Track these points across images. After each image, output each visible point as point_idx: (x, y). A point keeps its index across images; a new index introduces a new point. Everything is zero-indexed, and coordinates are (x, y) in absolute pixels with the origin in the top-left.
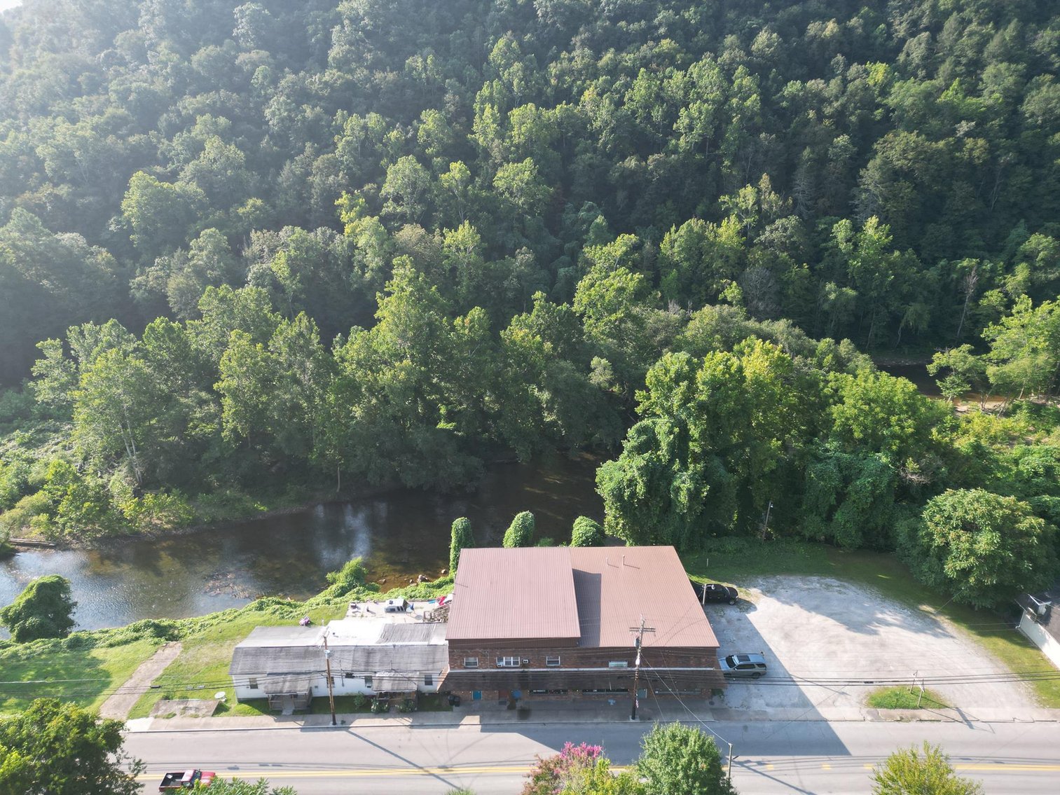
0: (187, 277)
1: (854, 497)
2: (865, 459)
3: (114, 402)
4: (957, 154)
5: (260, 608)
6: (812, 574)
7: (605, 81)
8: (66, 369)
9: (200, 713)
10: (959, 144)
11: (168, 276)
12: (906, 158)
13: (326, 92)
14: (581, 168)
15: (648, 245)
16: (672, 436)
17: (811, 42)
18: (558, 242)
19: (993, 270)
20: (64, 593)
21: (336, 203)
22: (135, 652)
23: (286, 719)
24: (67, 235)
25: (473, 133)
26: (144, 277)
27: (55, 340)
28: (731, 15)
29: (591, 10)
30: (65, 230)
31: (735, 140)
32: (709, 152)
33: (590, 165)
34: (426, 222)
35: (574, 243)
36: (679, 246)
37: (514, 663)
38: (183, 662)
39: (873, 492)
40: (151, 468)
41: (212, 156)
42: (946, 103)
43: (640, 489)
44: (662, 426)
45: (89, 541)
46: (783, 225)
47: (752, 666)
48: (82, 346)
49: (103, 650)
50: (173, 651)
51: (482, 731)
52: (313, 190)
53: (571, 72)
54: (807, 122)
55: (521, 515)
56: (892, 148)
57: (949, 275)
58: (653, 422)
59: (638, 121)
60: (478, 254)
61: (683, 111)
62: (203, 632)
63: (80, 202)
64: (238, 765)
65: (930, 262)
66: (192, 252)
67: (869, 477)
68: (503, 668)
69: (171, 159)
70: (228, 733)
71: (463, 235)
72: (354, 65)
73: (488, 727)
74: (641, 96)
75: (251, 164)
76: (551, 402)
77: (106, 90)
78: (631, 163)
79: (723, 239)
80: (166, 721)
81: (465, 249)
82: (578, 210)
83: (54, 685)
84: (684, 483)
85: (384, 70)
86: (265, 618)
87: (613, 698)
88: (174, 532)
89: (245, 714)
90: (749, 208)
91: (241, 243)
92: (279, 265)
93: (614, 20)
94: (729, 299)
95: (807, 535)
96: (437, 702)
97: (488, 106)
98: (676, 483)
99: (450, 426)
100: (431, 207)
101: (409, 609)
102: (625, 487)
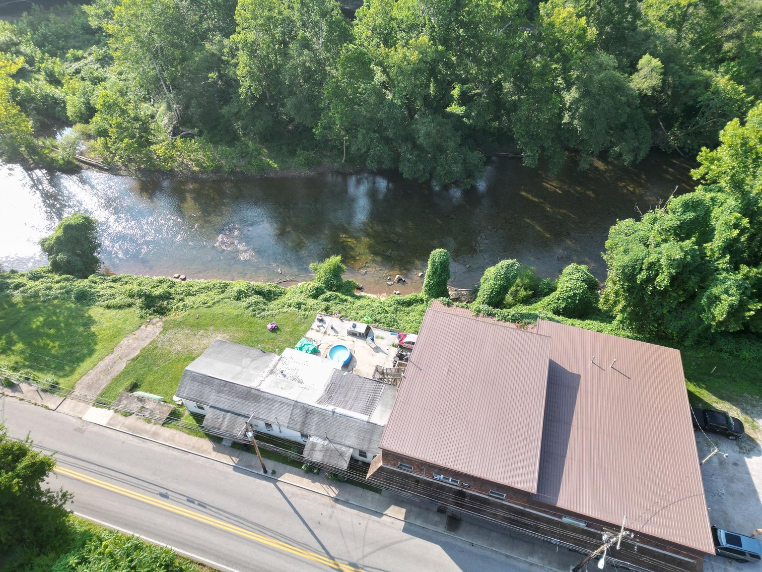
5: (238, 298)
9: (153, 419)
20: (91, 233)
22: (124, 321)
23: (224, 450)
37: (453, 481)
38: (159, 345)
40: (186, 108)
43: (663, 280)
45: (135, 170)
49: (101, 310)
50: (154, 329)
51: (405, 530)
55: (506, 263)
58: (713, 199)
62: (183, 313)
64: (169, 493)
68: (440, 481)
70: (171, 451)
73: (413, 528)
76: (576, 103)
80: (124, 419)
86: (238, 312)
88: (201, 175)
89: (190, 431)
99: (460, 111)
101: (369, 339)
102: (641, 269)
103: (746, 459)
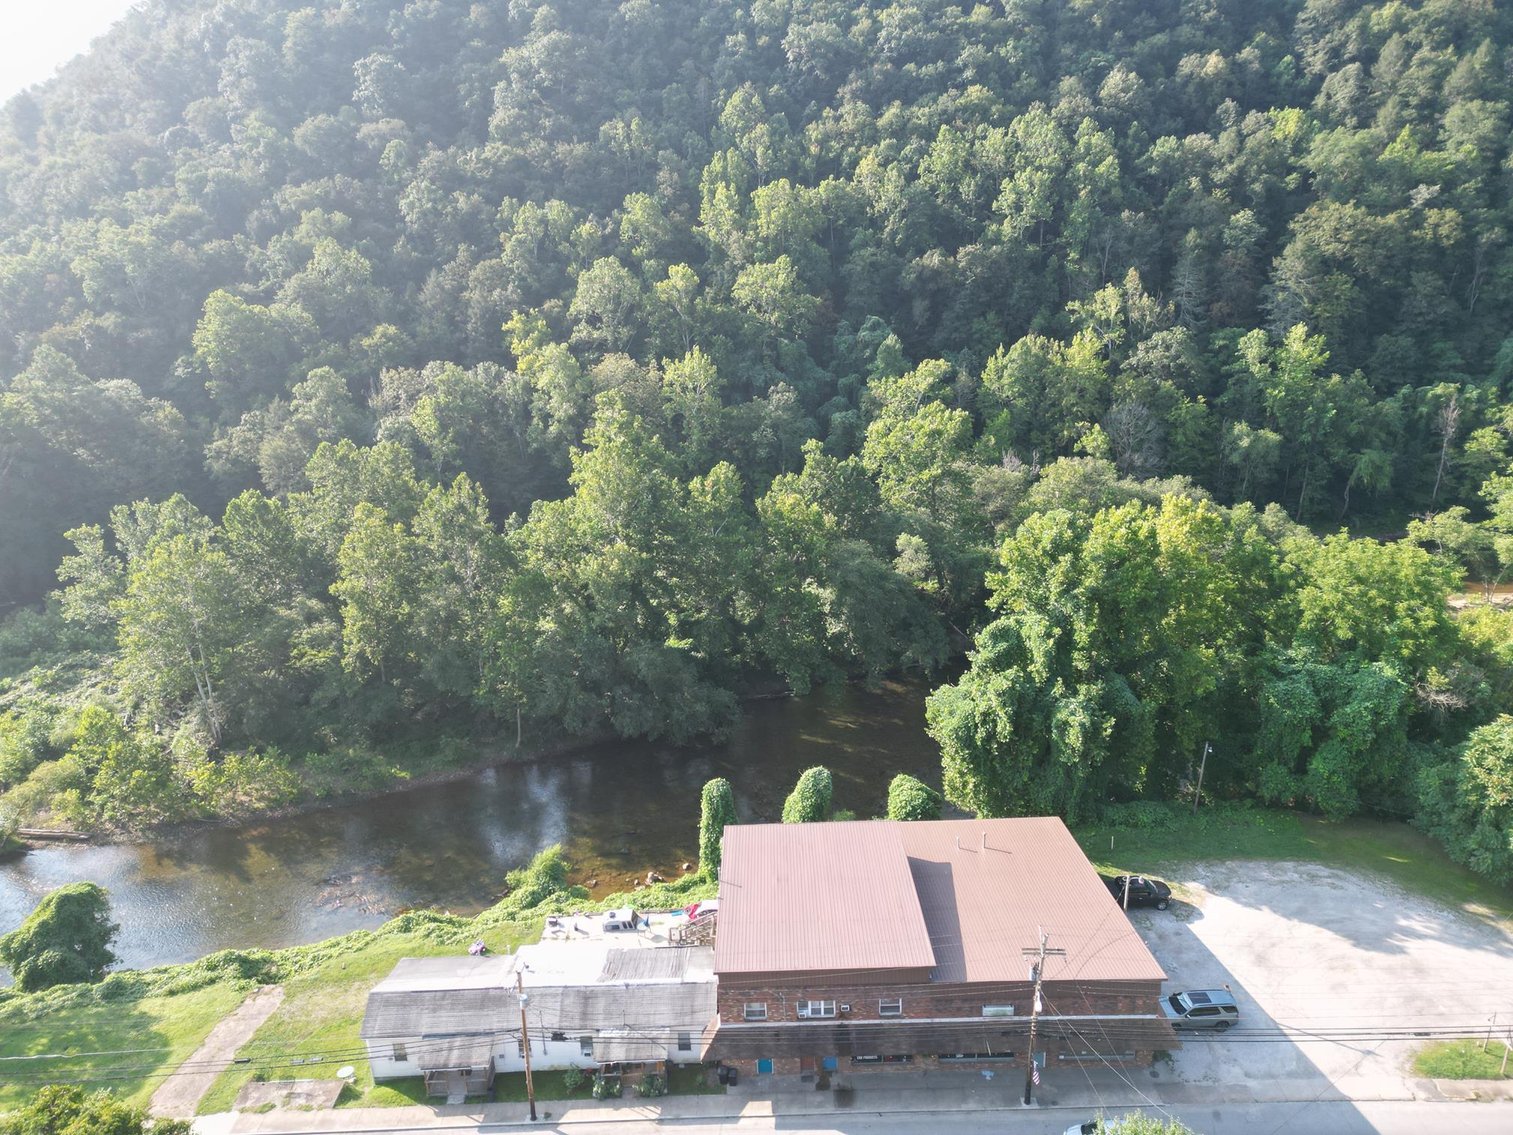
0: (289, 439)
1: (1343, 733)
2: (1357, 672)
3: (180, 616)
4: (1416, 233)
5: (406, 929)
6: (1283, 858)
7: (890, 147)
8: (108, 571)
9: (314, 1104)
10: (1417, 219)
11: (261, 438)
12: (1339, 241)
13: (486, 174)
14: (859, 268)
15: (963, 376)
16: (1051, 641)
17: (1186, 84)
18: (828, 376)
19: (1481, 400)
20: (100, 910)
21: (505, 327)
22: (210, 1004)
23: (454, 1111)
24: (114, 383)
25: (700, 224)
26: (226, 441)
27: (92, 526)
28: (1067, 50)
29: (865, 49)
30: (111, 375)
31: (1083, 223)
32: (1045, 241)
33: (872, 264)
34: (636, 349)
35: (853, 378)
36: (1010, 376)
37: (827, 1011)
38: (286, 1018)
39: (1374, 724)
40: (235, 717)
41: (323, 268)
42: (1392, 162)
43: (1004, 727)
44: (1033, 628)
45: (142, 830)
46: (1164, 341)
47: (1214, 1010)
48: (133, 535)
49: (159, 1001)
50: (268, 1001)
51: (778, 1127)
52: (470, 311)
53: (839, 135)
54: (1188, 195)
55: (810, 772)
56: (1317, 227)
57: (1415, 408)
58: (1017, 621)
59: (939, 201)
60: (713, 394)
61: (1005, 183)
62: (315, 969)
63: (133, 336)
65: (1387, 390)
66: (295, 402)
67: (1367, 699)
68: (808, 1019)
69: (265, 274)
71: (691, 369)
72: (525, 136)
73: (788, 1121)
74: (943, 164)
75: (379, 277)
76: (837, 604)
77: (172, 181)
78: (933, 259)
79: (1076, 363)
80: (259, 1118)
81: (695, 389)
82: (856, 330)
83: (78, 1061)
84: (1073, 715)
85: (569, 141)
86: (414, 944)
87: (990, 1069)
88: (269, 813)
89: (386, 1103)
90: (1112, 317)
91: (367, 388)
92: (423, 418)
93: (899, 61)
94: (1089, 450)
95: (1267, 796)
96: (700, 1078)
97: (721, 187)
98: (1061, 716)
99: (685, 644)
100: (642, 330)
101: (641, 926)
102: (976, 725)
103: (1190, 926)
